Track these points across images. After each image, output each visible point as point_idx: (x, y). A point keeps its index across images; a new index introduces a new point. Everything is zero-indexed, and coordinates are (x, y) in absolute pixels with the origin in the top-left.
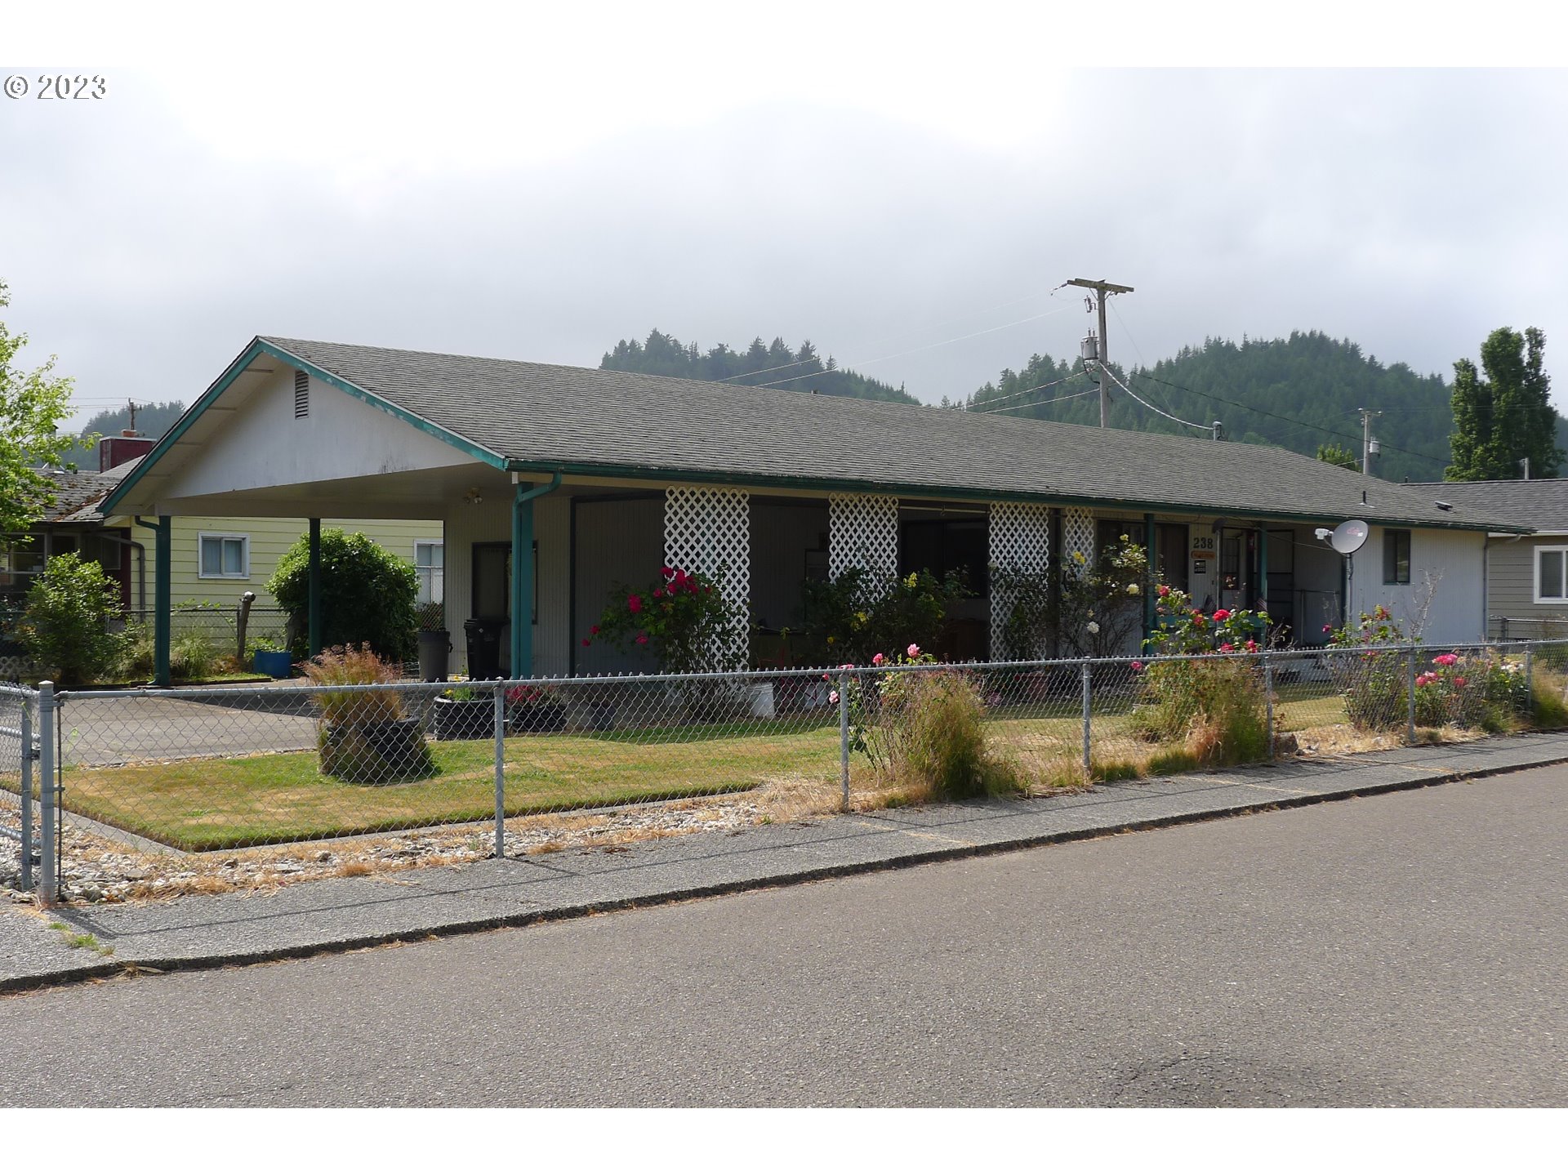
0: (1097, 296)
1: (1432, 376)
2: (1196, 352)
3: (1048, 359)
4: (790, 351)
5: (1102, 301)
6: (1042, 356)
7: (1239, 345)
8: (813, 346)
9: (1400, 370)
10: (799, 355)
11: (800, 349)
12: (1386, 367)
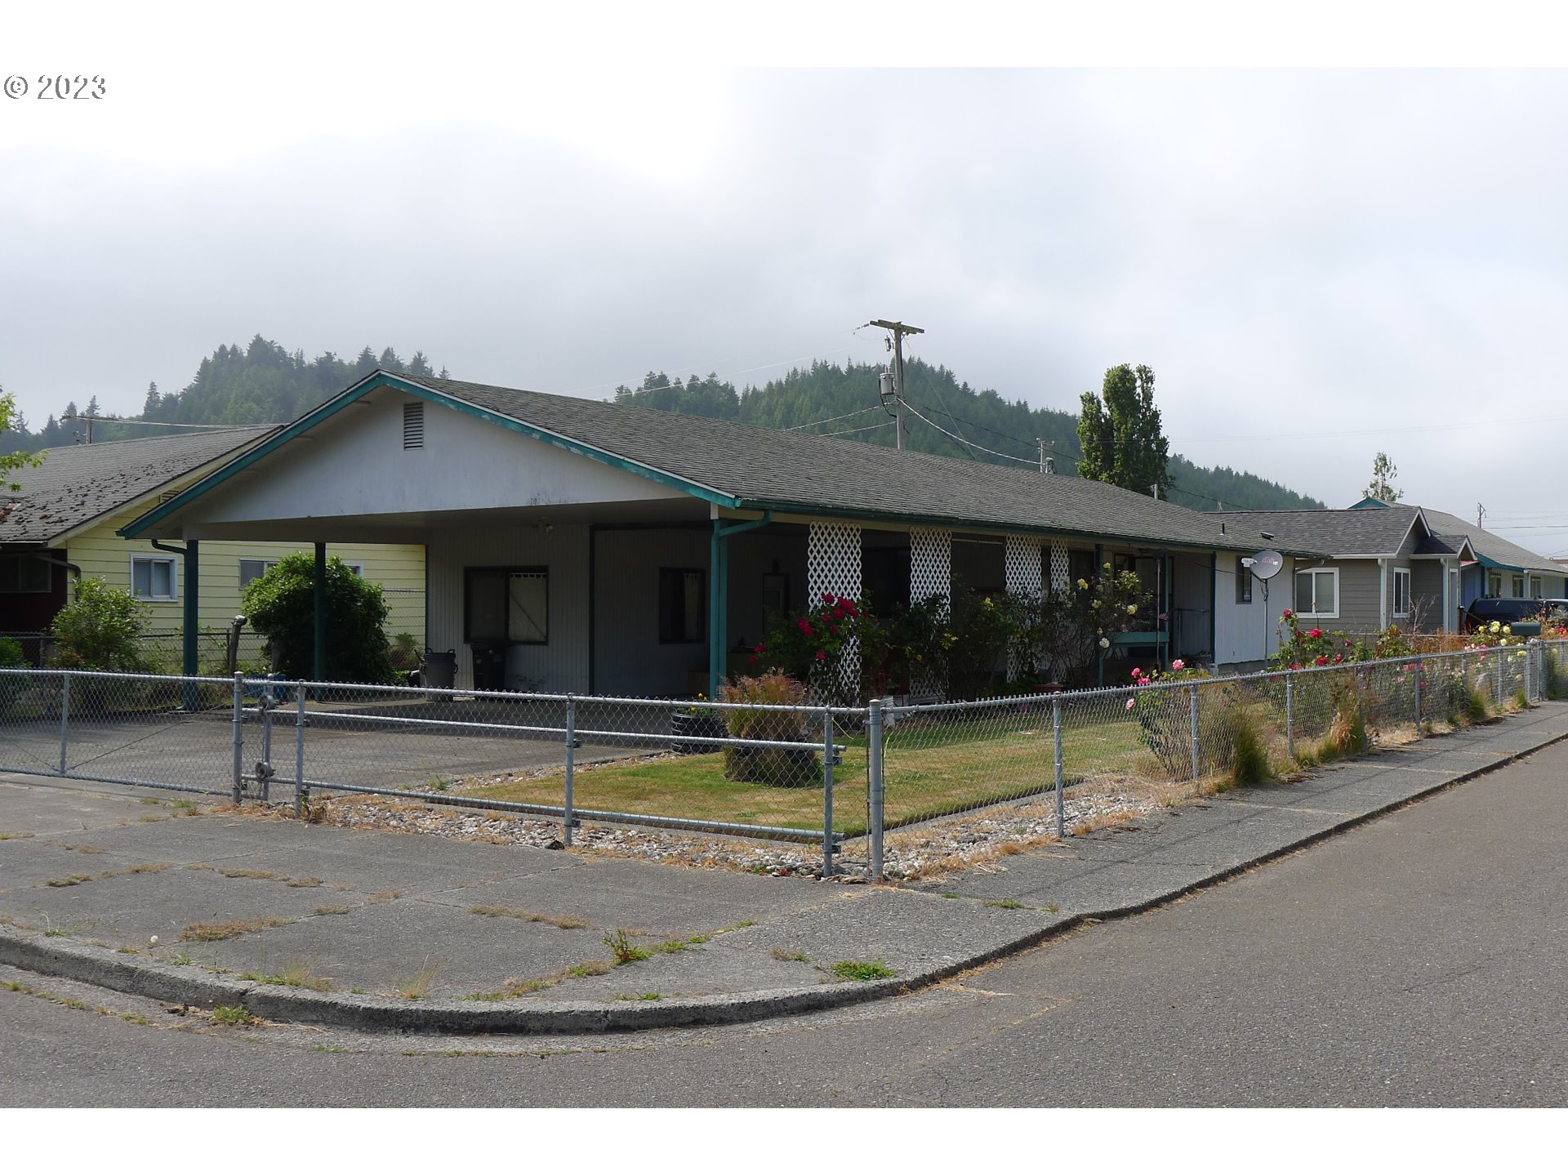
0: (894, 336)
1: (1019, 403)
2: (804, 374)
3: (663, 378)
4: (401, 362)
5: (898, 341)
6: (658, 374)
7: (844, 369)
8: (425, 358)
9: (990, 396)
10: (411, 366)
11: (412, 360)
12: (978, 393)
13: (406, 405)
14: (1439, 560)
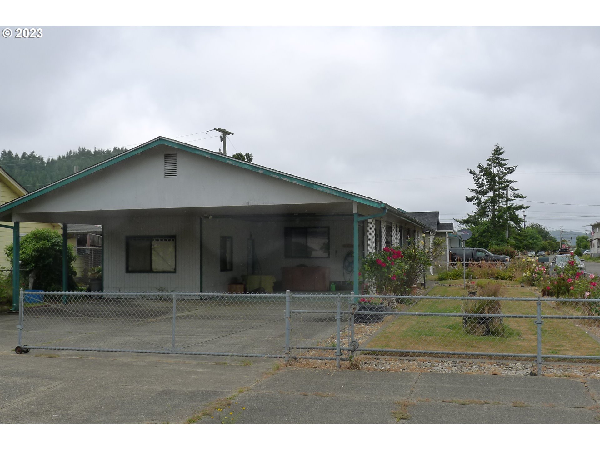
0: (223, 135)
13: (165, 155)
14: (446, 233)
